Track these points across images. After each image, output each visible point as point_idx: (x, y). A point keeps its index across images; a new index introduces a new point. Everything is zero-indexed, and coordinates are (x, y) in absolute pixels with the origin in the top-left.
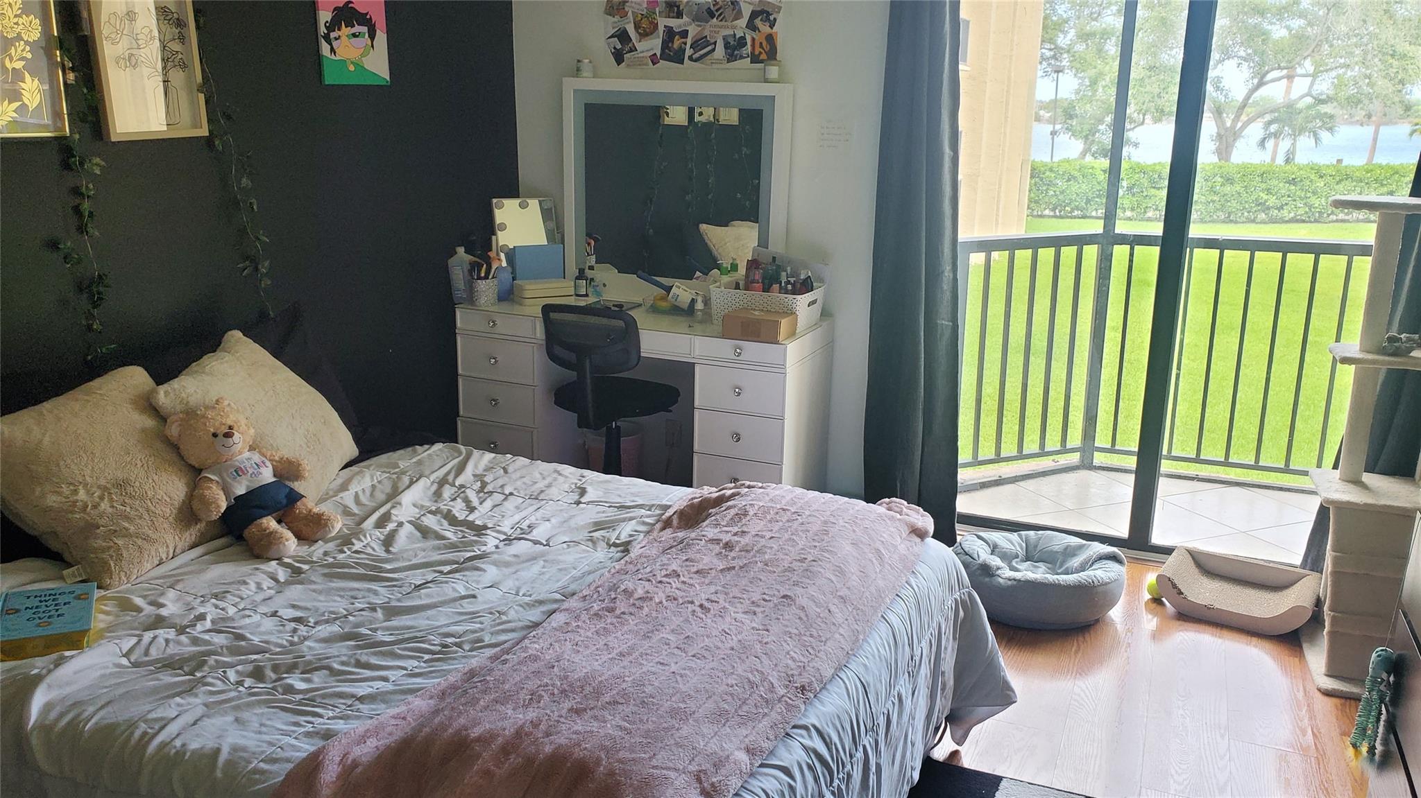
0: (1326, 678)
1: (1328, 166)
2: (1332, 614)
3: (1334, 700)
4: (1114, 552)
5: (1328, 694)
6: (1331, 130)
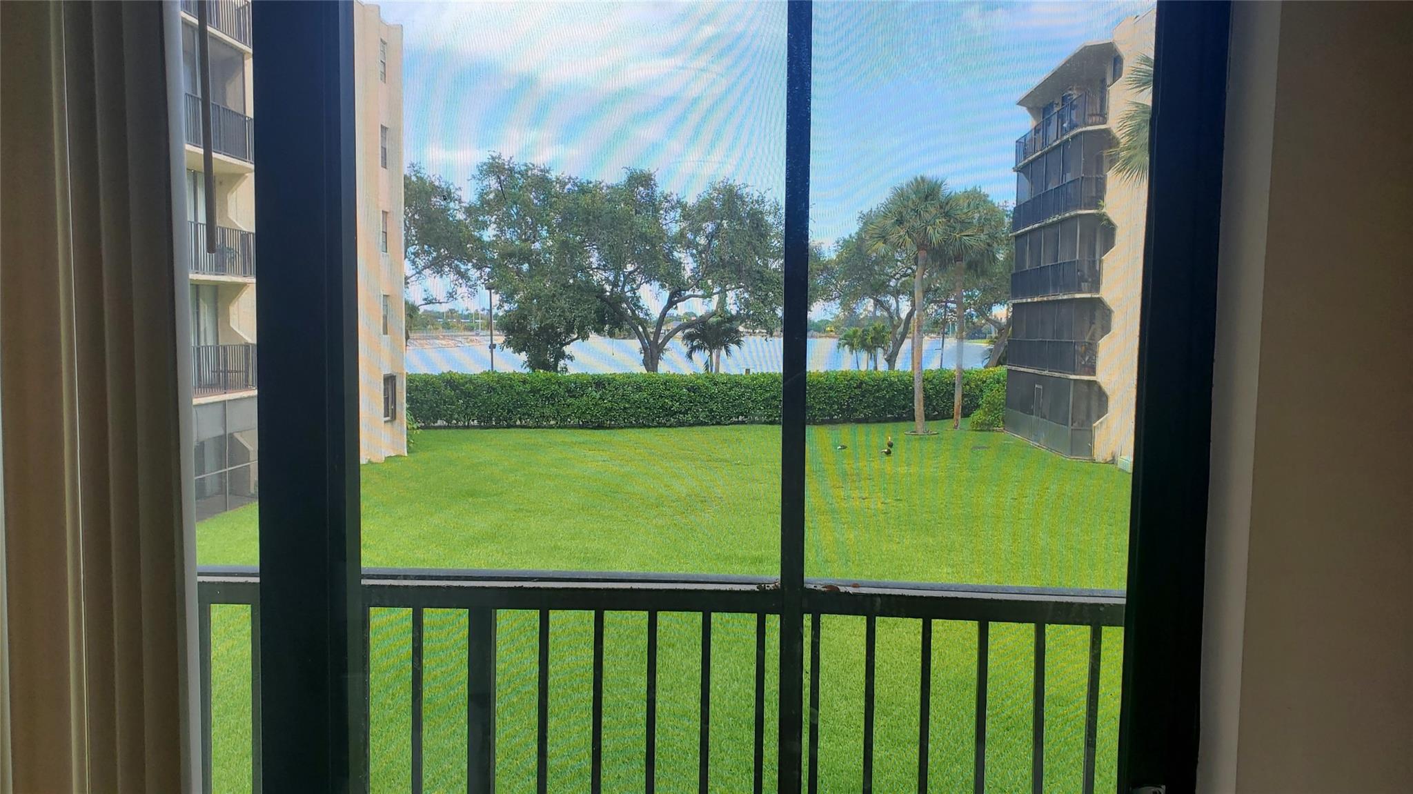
6: (738, 343)
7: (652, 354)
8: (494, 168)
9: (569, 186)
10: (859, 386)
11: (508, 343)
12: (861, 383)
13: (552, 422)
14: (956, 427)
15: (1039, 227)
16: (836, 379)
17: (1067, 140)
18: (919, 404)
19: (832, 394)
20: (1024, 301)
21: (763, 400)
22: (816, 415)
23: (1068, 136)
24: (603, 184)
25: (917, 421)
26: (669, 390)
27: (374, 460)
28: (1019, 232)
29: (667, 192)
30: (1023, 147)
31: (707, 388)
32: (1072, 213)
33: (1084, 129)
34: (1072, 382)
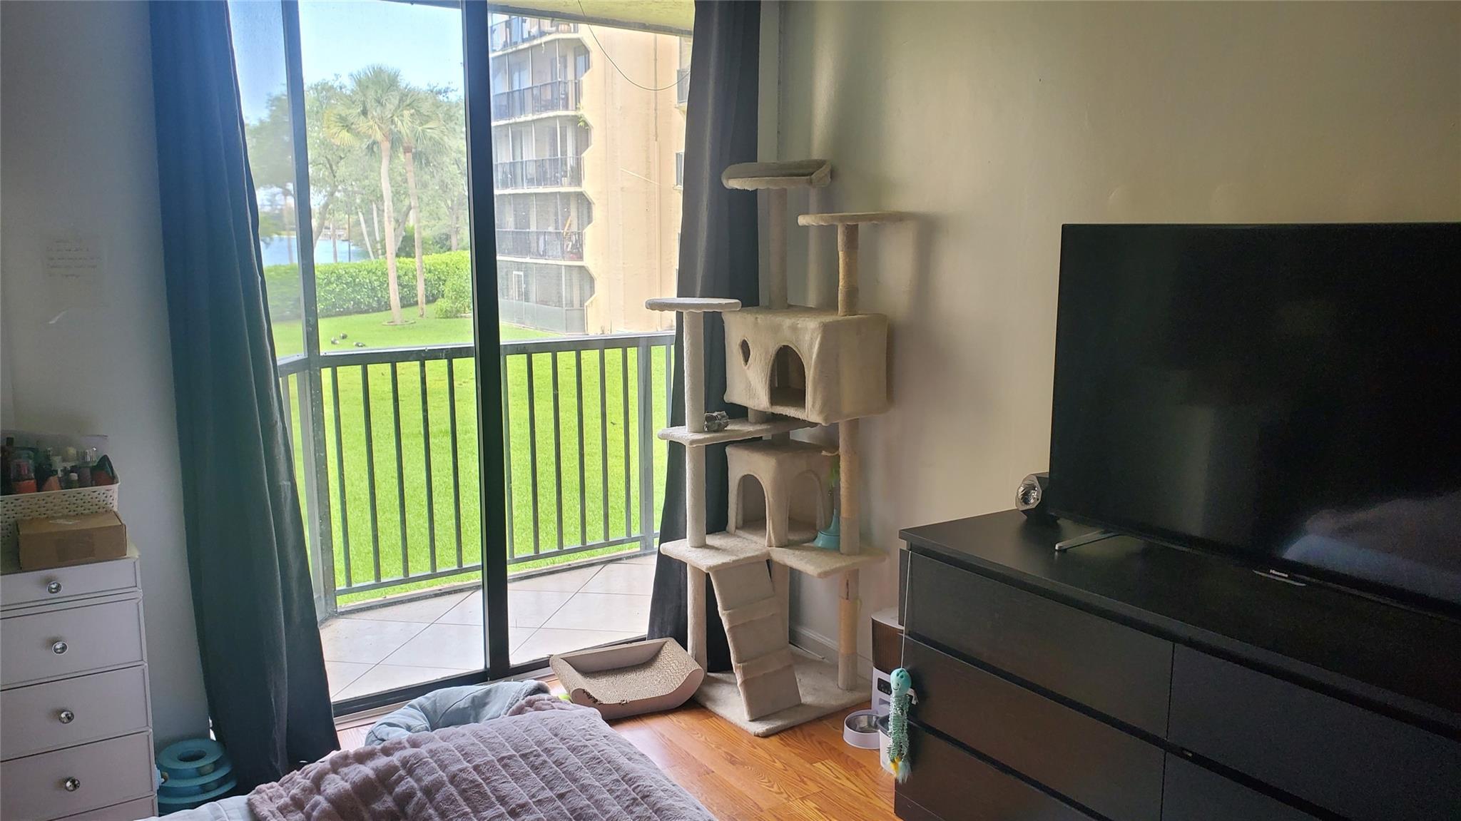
0: (752, 723)
2: (741, 665)
3: (773, 738)
4: (539, 684)
5: (766, 735)
14: (421, 315)
18: (395, 295)
25: (394, 310)
34: (563, 267)
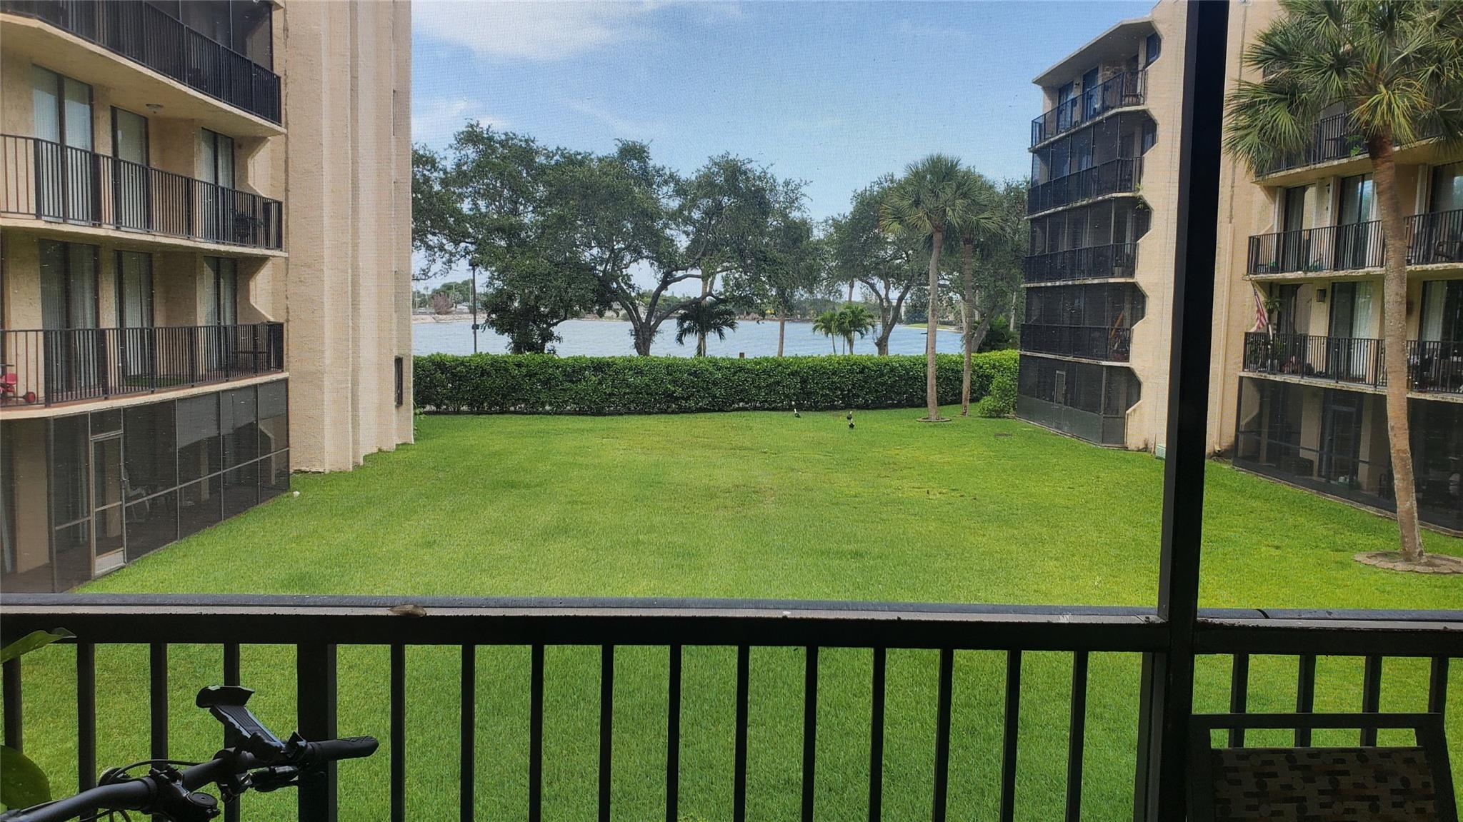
1: (724, 359)
6: (732, 326)
7: (644, 336)
8: (472, 137)
9: (557, 157)
10: (862, 372)
11: (492, 323)
12: (863, 369)
13: (548, 408)
14: (964, 414)
15: (1063, 211)
16: (840, 364)
17: (1101, 122)
18: (932, 391)
19: (836, 379)
20: (1043, 284)
21: (767, 386)
22: (818, 402)
23: (1101, 118)
24: (593, 156)
25: (929, 407)
26: (671, 375)
27: (384, 448)
28: (1036, 215)
29: (659, 165)
30: (1040, 128)
31: (710, 373)
32: (1107, 197)
33: (1120, 110)
34: (1104, 369)
